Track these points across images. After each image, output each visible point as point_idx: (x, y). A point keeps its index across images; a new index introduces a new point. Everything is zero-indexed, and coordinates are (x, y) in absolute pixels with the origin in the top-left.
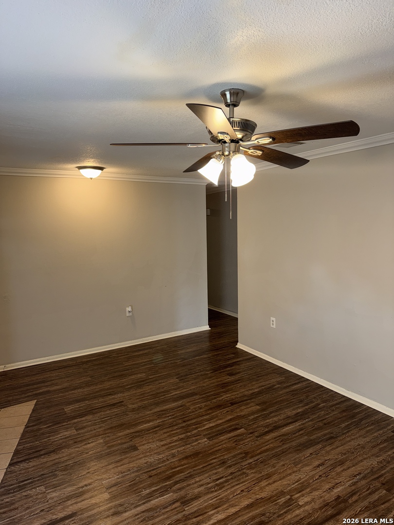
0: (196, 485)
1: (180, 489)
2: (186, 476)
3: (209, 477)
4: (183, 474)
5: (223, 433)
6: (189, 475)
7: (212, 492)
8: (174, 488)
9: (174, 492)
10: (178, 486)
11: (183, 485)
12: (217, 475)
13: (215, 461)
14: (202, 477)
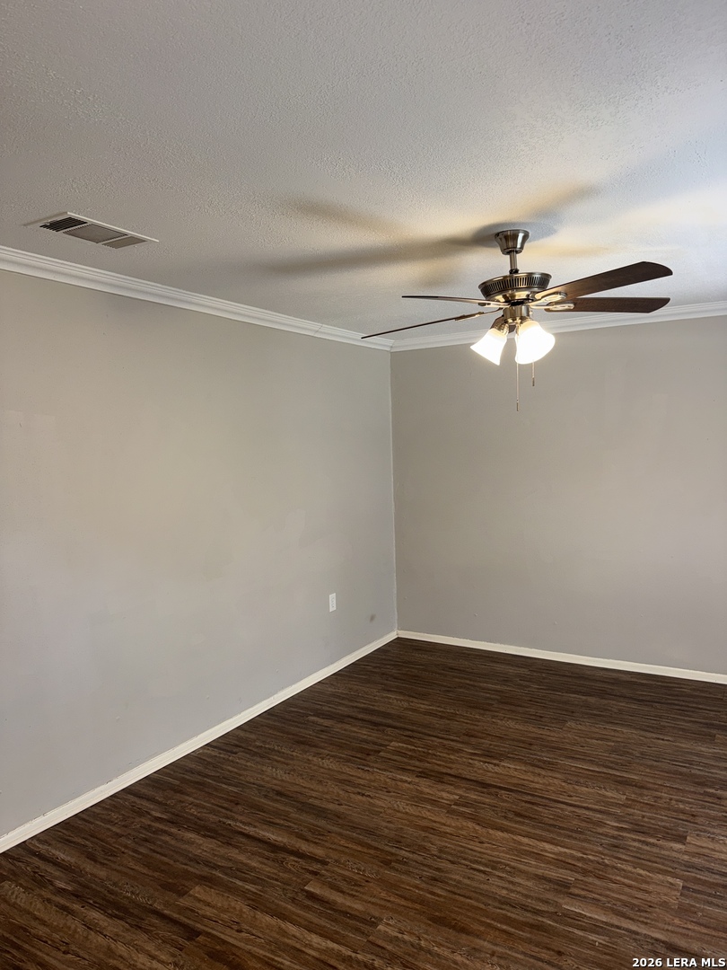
0: (519, 889)
1: (546, 902)
2: (511, 909)
3: (486, 882)
4: (509, 914)
6: (503, 907)
7: (511, 867)
8: (552, 909)
9: (557, 905)
10: (543, 907)
11: (534, 902)
12: (472, 876)
13: (439, 891)
14: (494, 889)
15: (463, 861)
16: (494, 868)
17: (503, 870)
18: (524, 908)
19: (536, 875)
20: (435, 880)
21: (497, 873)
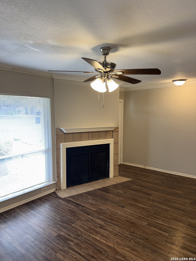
0: (112, 228)
4: (117, 223)
5: (158, 228)
8: (107, 223)
9: (105, 223)
11: (110, 225)
12: (123, 232)
13: (132, 230)
14: (118, 228)
15: (124, 237)
16: (116, 234)
17: (114, 233)
18: (113, 224)
19: (106, 230)
20: (133, 233)
21: (116, 232)
